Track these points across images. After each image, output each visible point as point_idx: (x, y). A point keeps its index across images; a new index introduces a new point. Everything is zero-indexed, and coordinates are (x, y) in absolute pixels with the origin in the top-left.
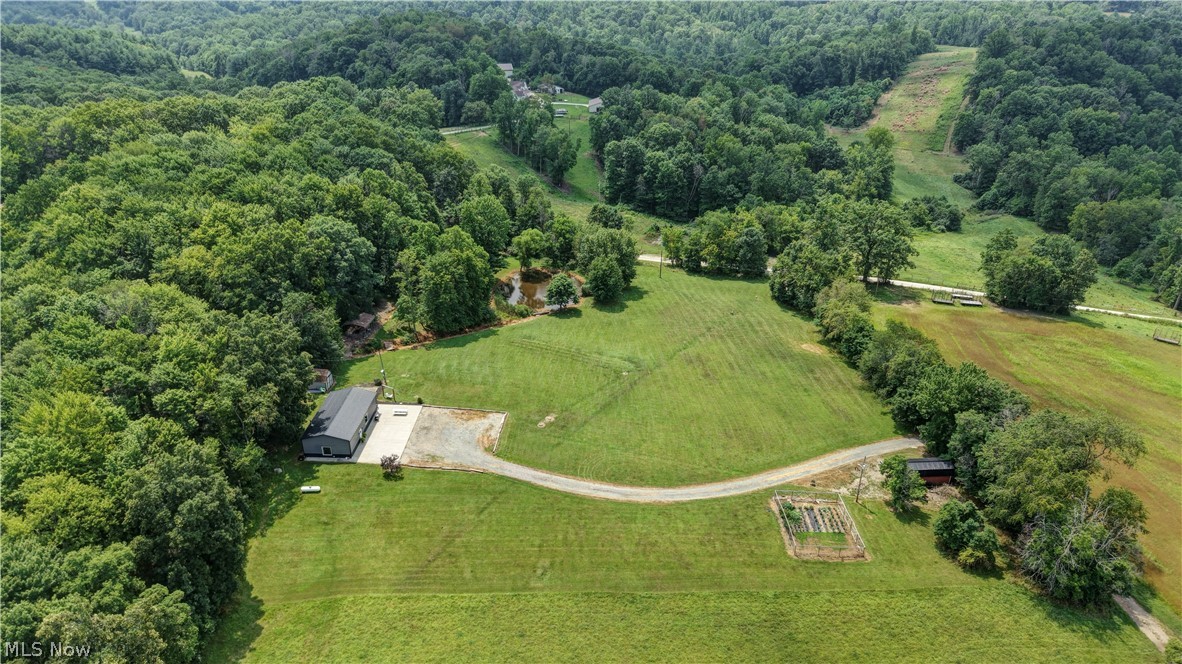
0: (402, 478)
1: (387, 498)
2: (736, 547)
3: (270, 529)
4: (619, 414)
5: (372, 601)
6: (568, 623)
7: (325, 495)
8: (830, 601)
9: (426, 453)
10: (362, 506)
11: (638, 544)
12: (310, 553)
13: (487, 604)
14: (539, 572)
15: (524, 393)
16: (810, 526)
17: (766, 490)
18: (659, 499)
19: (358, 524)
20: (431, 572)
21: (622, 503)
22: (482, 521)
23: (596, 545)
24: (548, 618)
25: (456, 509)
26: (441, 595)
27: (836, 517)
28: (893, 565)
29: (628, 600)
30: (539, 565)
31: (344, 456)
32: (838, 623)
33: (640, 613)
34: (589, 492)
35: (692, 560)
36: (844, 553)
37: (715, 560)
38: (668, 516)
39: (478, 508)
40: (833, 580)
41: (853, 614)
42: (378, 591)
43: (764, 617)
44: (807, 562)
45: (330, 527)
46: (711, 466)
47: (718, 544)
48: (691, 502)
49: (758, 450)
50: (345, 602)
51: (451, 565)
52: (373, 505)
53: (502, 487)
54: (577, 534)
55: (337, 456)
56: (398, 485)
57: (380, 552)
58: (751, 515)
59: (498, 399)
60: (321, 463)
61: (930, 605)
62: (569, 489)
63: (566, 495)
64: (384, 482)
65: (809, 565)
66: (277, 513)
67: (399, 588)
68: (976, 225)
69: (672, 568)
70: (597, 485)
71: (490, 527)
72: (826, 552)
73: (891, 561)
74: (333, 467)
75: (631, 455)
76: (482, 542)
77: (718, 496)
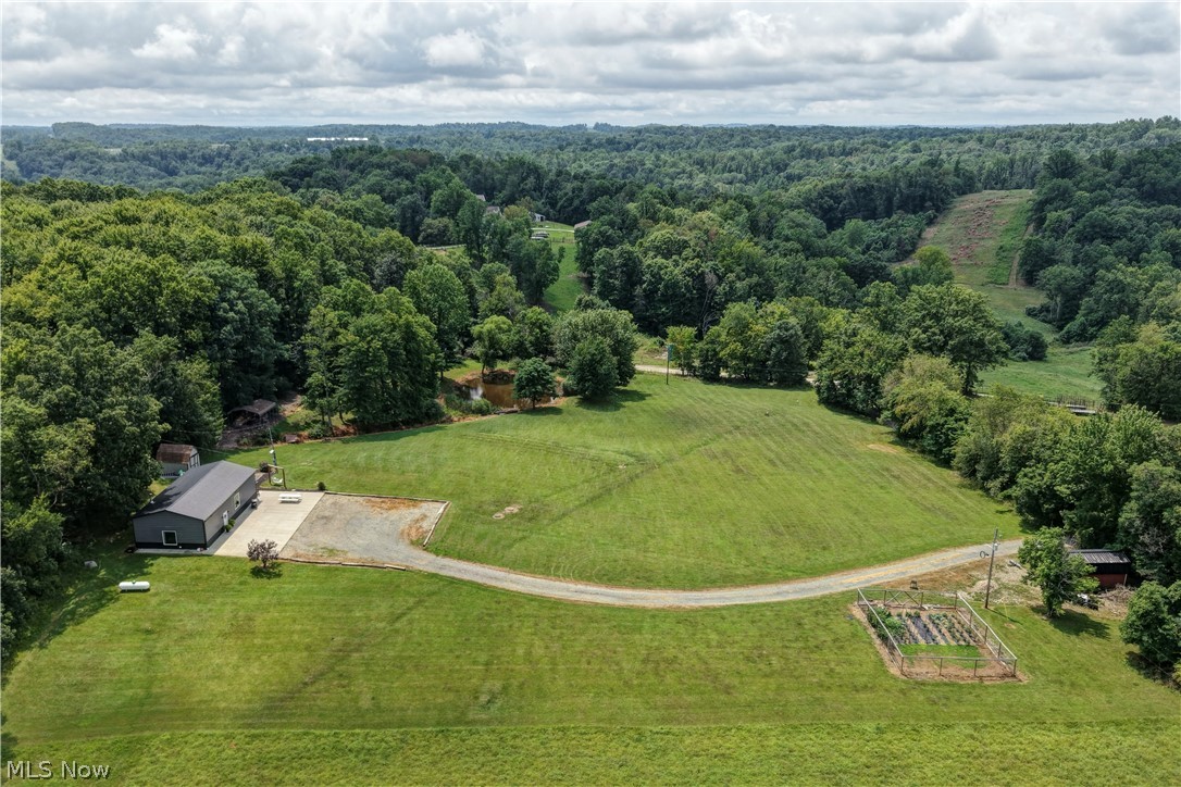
0: (279, 575)
1: (255, 600)
2: (805, 663)
3: (58, 639)
4: (614, 507)
5: (201, 740)
6: (529, 772)
7: (156, 594)
8: (972, 737)
9: (320, 546)
10: (210, 610)
11: (645, 661)
12: (112, 673)
13: (393, 744)
14: (484, 698)
15: (476, 482)
16: (919, 637)
17: (843, 593)
18: (677, 604)
19: (200, 634)
20: (307, 700)
21: (619, 609)
22: (397, 631)
23: (579, 662)
24: (493, 764)
25: (358, 615)
26: (318, 732)
27: (957, 626)
28: (1067, 688)
29: (631, 738)
30: (484, 689)
31: (195, 546)
32: (993, 770)
33: (652, 755)
34: (569, 594)
35: (736, 681)
36: (981, 672)
37: (772, 680)
38: (694, 625)
39: (392, 613)
40: (971, 708)
41: (1016, 757)
42: (213, 726)
43: (864, 760)
44: (923, 684)
45: (154, 636)
46: (754, 565)
47: (774, 660)
48: (728, 608)
49: (824, 549)
50: (156, 742)
51: (340, 690)
52: (228, 608)
53: (434, 588)
54: (547, 648)
55: (185, 546)
56: (272, 585)
57: (228, 671)
58: (824, 623)
59: (437, 487)
60: (159, 556)
61: (1144, 743)
62: (536, 591)
63: (532, 598)
64: (251, 580)
65: (929, 688)
66: (74, 617)
67: (250, 721)
68: (1063, 356)
69: (702, 693)
70: (581, 587)
71: (409, 638)
72: (951, 670)
73: (1061, 683)
74: (175, 562)
75: (632, 552)
76: (395, 658)
77: (768, 600)
